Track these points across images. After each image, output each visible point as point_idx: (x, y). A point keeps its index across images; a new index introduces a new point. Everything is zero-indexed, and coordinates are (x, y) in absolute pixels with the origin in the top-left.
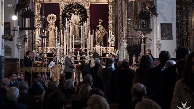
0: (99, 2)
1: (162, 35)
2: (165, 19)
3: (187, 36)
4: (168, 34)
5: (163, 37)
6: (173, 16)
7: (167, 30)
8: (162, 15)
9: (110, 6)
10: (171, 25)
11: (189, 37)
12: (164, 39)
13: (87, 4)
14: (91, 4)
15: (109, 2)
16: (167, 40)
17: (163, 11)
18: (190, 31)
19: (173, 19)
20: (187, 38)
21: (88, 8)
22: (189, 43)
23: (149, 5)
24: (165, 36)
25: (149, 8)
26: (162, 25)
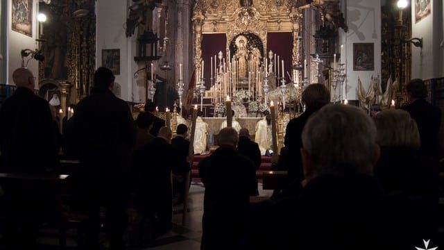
0: (279, 29)
1: (355, 63)
2: (361, 36)
3: (401, 64)
4: (366, 61)
5: (357, 67)
6: (375, 31)
7: (364, 54)
8: (355, 29)
9: (295, 34)
10: (371, 46)
11: (403, 66)
12: (360, 70)
13: (263, 32)
14: (268, 33)
15: (293, 30)
16: (364, 70)
17: (356, 23)
18: (406, 56)
19: (374, 36)
20: (401, 68)
21: (264, 38)
22: (404, 76)
23: (331, 12)
24: (361, 65)
25: (332, 16)
26: (356, 46)
